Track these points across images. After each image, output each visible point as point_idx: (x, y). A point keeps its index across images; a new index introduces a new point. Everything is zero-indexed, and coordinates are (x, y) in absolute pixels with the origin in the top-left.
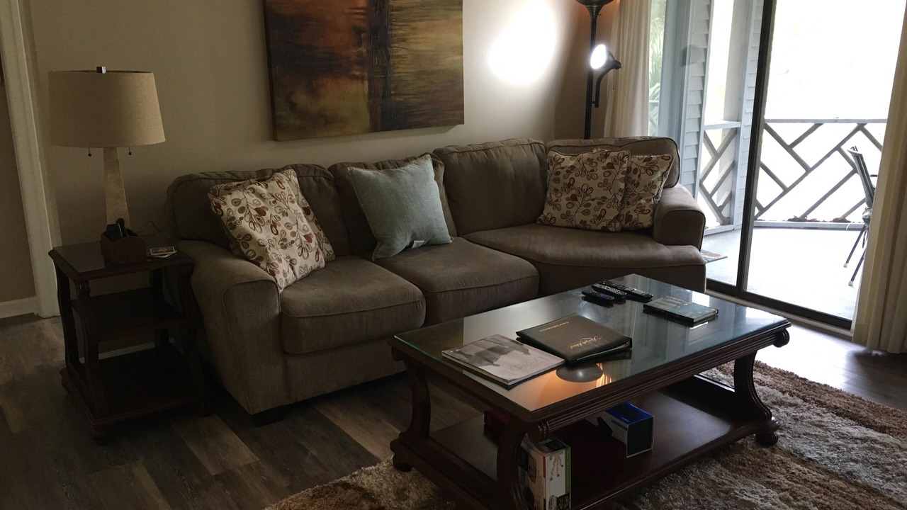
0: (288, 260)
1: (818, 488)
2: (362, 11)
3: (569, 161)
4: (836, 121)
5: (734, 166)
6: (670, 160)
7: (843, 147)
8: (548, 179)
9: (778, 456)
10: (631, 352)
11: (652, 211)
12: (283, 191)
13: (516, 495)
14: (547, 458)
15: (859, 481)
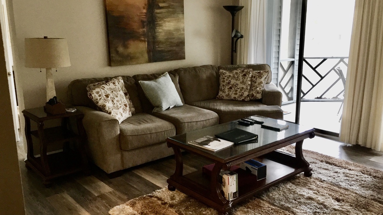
0: (120, 114)
1: (327, 189)
2: (145, 14)
3: (228, 73)
4: (332, 58)
5: (292, 76)
6: (268, 73)
7: (335, 68)
8: (220, 81)
9: (312, 180)
10: (258, 140)
11: (261, 92)
12: (116, 87)
13: (218, 191)
14: (230, 178)
15: (342, 187)
